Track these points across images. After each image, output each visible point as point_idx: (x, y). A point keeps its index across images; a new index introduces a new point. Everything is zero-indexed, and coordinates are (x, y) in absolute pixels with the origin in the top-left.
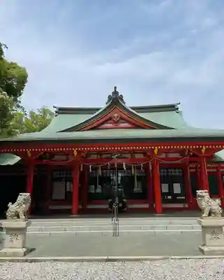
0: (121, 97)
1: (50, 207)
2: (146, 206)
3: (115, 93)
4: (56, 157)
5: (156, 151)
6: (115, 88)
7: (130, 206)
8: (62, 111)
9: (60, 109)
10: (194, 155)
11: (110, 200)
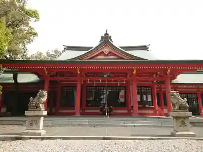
0: (110, 38)
1: (60, 111)
2: (126, 112)
3: (106, 34)
6: (106, 31)
9: (68, 47)
11: (101, 107)
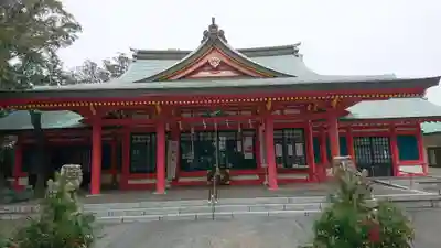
0: (221, 34)
1: (130, 182)
3: (213, 26)
4: (135, 117)
5: (269, 106)
6: (213, 19)
7: (235, 178)
8: (142, 55)
9: (140, 52)
10: (320, 110)
11: (208, 171)
